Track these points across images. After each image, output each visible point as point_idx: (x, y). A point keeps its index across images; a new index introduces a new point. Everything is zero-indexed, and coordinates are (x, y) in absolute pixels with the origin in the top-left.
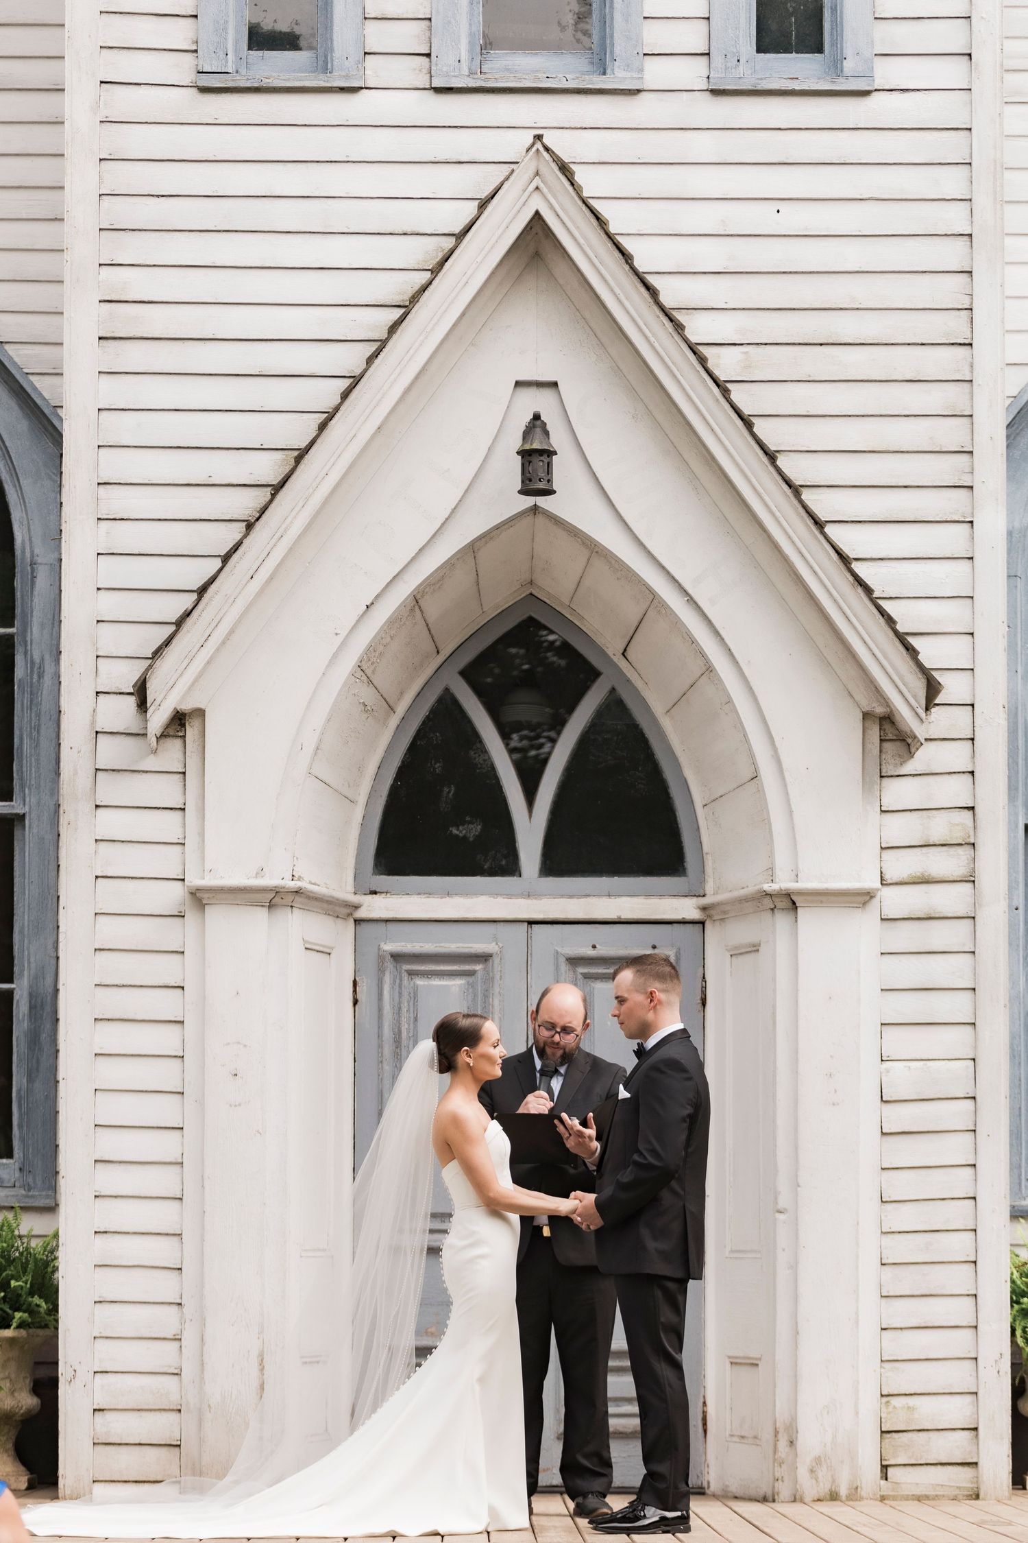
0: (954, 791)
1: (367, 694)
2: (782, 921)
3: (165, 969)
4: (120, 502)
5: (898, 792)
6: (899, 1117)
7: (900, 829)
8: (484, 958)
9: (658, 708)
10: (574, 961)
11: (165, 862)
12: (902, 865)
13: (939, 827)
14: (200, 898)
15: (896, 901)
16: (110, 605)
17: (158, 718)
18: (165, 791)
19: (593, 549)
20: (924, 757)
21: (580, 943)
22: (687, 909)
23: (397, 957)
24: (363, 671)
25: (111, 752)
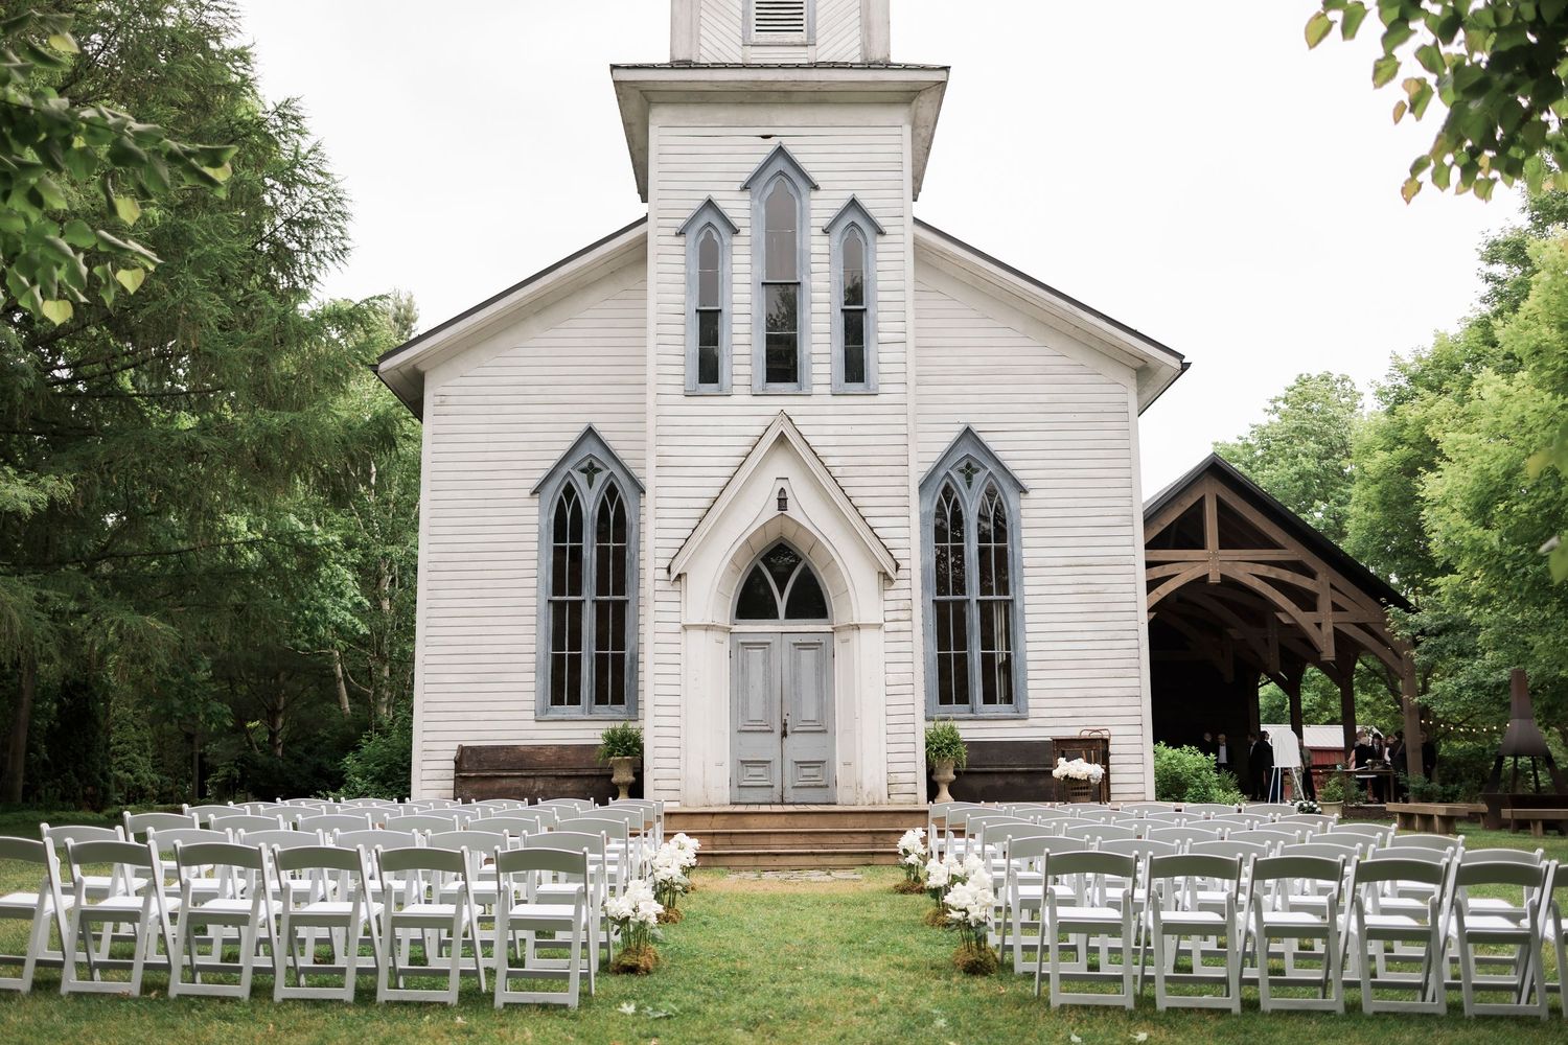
0: (905, 594)
1: (733, 567)
2: (856, 632)
3: (675, 649)
4: (661, 513)
5: (890, 595)
6: (891, 690)
7: (890, 605)
8: (768, 643)
9: (819, 570)
10: (795, 644)
11: (675, 617)
12: (890, 616)
13: (901, 605)
14: (685, 628)
15: (889, 626)
16: (659, 543)
17: (674, 576)
18: (675, 596)
19: (799, 525)
20: (897, 584)
21: (797, 639)
22: (828, 628)
23: (743, 644)
24: (732, 561)
25: (660, 585)
